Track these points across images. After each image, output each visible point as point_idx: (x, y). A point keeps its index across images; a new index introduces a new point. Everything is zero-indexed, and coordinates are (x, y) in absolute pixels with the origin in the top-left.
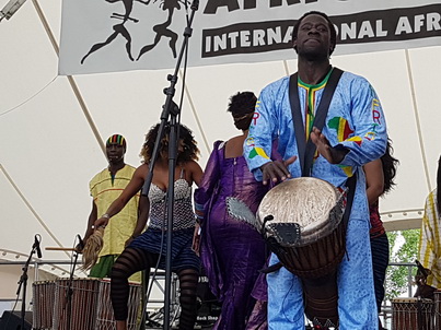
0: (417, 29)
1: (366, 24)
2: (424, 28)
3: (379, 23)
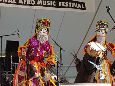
0: (25, 3)
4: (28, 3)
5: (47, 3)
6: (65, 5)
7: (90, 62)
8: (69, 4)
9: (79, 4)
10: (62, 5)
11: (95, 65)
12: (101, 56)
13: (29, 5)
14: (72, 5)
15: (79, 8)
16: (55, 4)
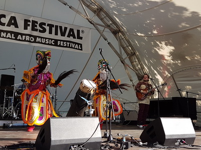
0: (23, 39)
1: (9, 34)
2: (25, 39)
3: (13, 35)
4: (27, 40)
5: (46, 41)
6: (63, 44)
7: (82, 97)
8: (67, 44)
9: (77, 45)
10: (60, 44)
11: (86, 100)
12: (92, 92)
13: (28, 41)
14: (69, 45)
15: (76, 49)
16: (53, 42)
